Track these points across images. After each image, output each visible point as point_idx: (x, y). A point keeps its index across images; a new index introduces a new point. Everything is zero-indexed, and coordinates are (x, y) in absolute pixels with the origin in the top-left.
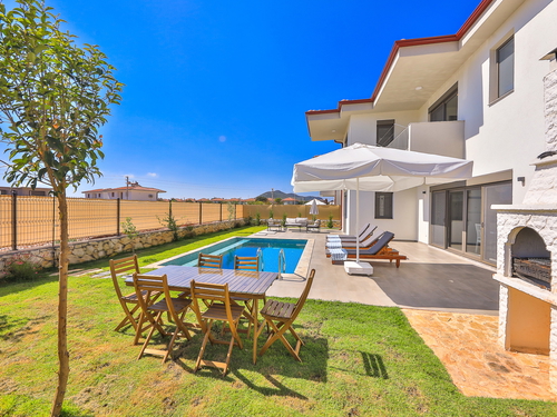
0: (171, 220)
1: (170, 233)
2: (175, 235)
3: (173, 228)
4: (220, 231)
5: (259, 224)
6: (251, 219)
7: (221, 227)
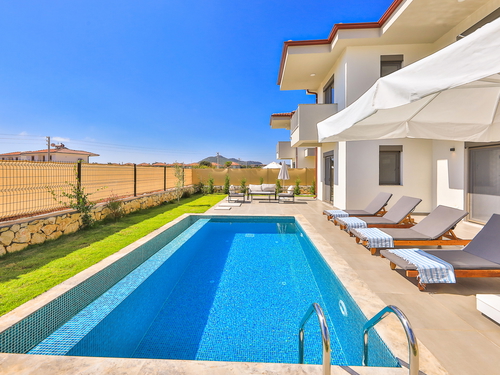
0: (79, 194)
1: (76, 217)
2: (86, 219)
3: (83, 206)
4: (165, 205)
5: (212, 191)
6: (202, 185)
7: (166, 198)
